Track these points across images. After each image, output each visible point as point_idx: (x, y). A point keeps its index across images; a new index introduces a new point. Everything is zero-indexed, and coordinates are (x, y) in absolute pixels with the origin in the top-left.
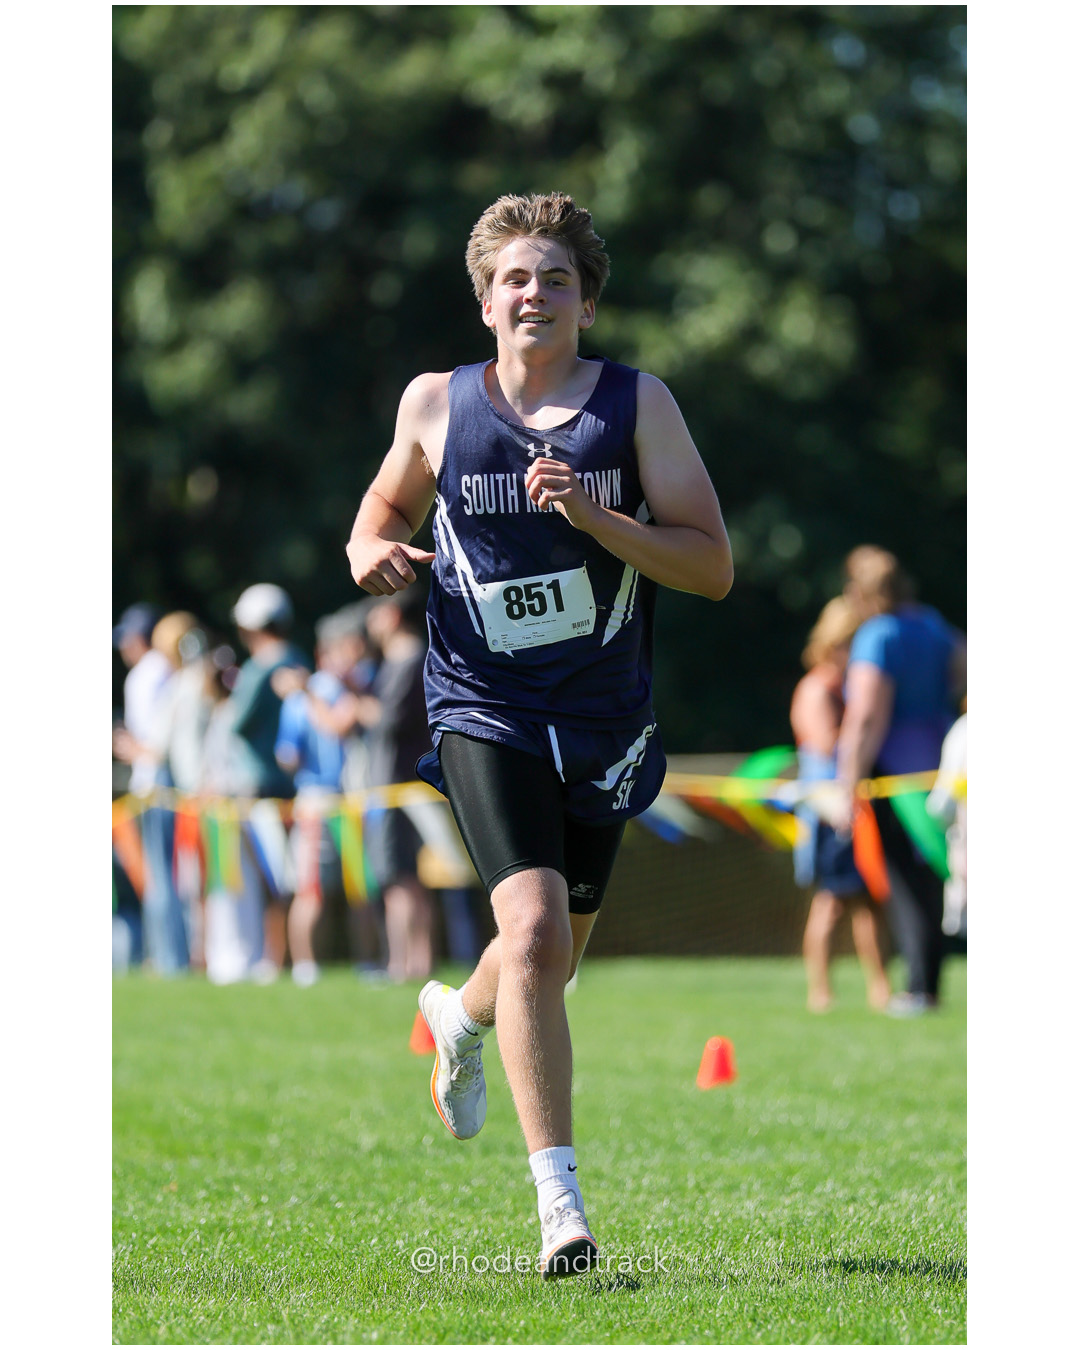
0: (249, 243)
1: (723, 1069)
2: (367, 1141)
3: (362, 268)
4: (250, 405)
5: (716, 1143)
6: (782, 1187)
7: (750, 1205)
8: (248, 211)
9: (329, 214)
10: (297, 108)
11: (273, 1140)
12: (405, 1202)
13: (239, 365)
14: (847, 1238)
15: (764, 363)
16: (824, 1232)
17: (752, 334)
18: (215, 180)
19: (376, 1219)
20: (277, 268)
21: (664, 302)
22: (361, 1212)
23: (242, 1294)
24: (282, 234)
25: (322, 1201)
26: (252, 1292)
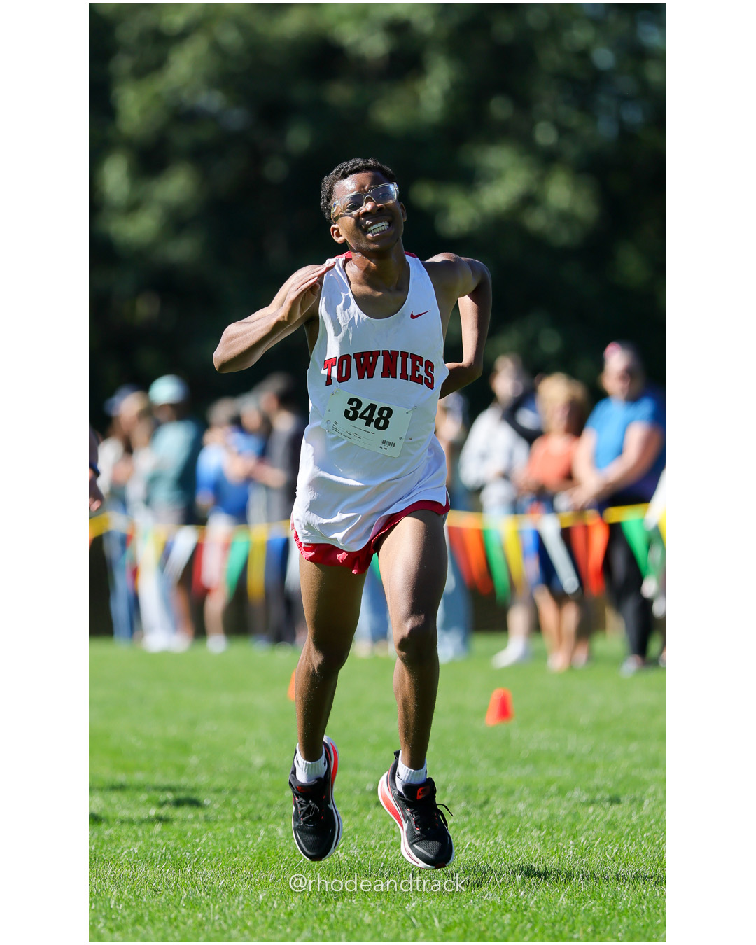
0: (183, 138)
1: (504, 711)
2: (258, 760)
3: (257, 157)
5: (498, 763)
6: (542, 793)
7: (521, 806)
8: (182, 115)
9: (237, 118)
10: (216, 48)
11: (194, 760)
13: (177, 222)
14: (588, 829)
15: (536, 221)
16: (572, 825)
17: (529, 200)
18: (157, 96)
20: (200, 156)
21: (469, 179)
24: (204, 133)
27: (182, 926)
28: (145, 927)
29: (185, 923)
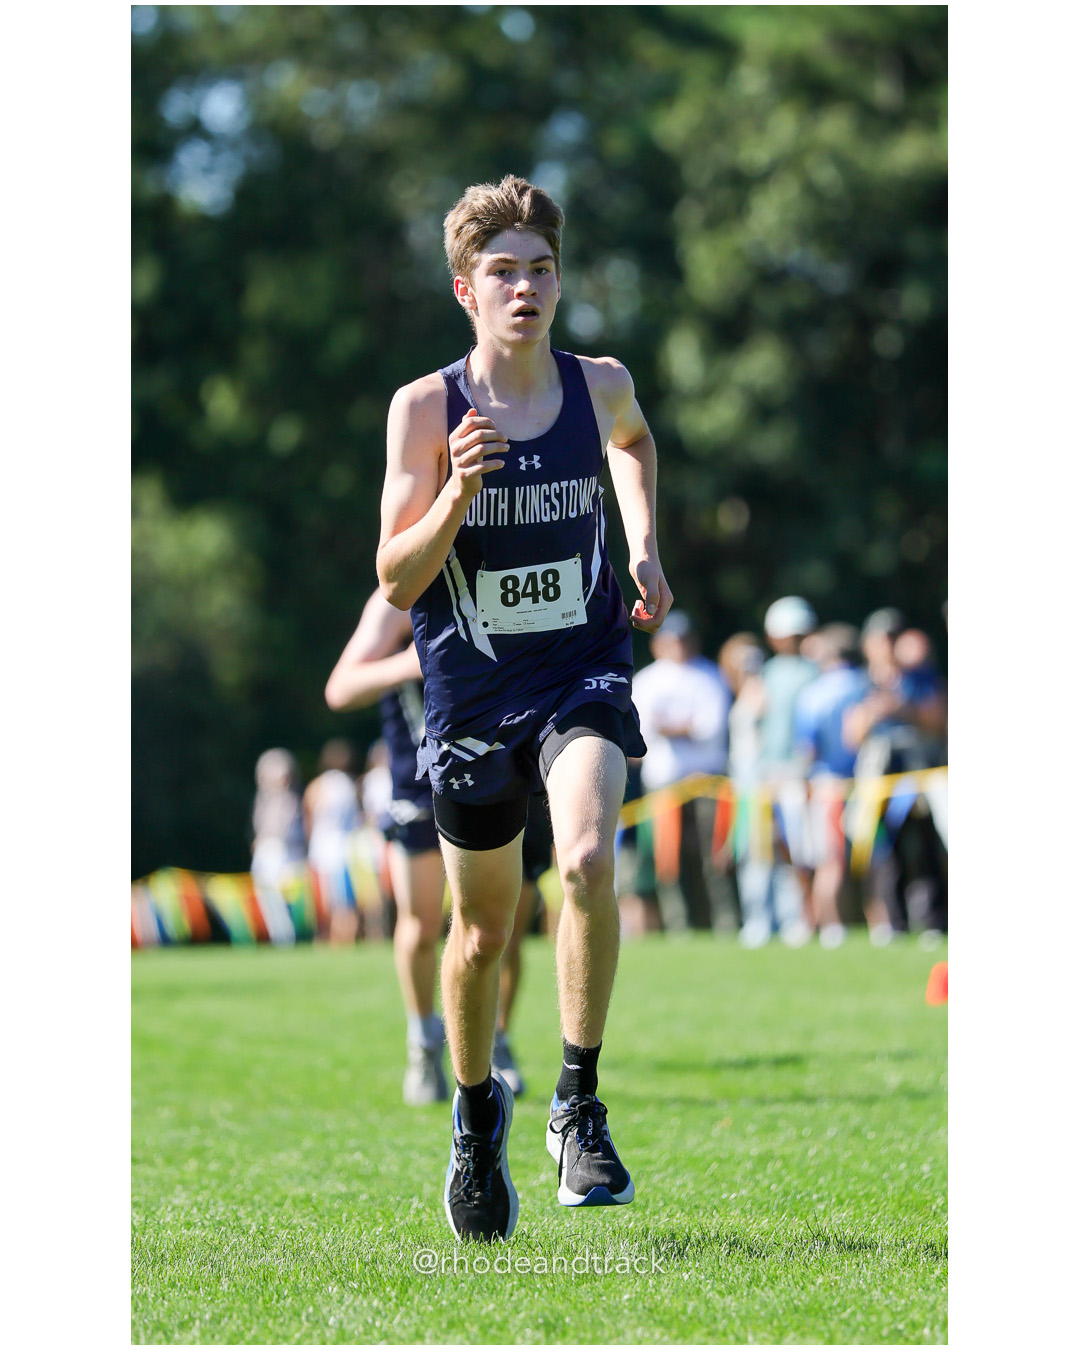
0: (769, 305)
2: (893, 1080)
3: (865, 324)
4: (773, 446)
8: (769, 276)
9: (837, 276)
10: (811, 190)
11: (811, 1079)
12: (927, 1134)
13: (762, 411)
18: (738, 253)
19: (903, 1148)
20: (794, 328)
22: (890, 1142)
23: (791, 1216)
24: (798, 298)
25: (856, 1132)
26: (799, 1212)
27: (810, 1288)
28: (762, 1289)
29: (813, 1283)
